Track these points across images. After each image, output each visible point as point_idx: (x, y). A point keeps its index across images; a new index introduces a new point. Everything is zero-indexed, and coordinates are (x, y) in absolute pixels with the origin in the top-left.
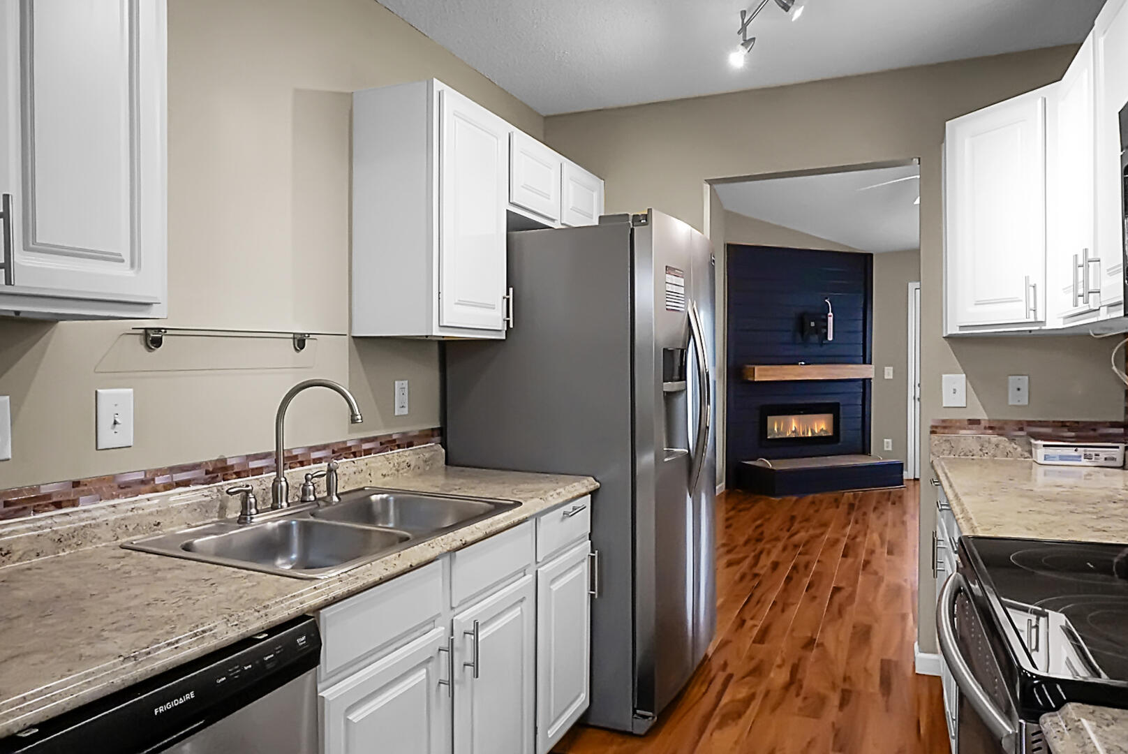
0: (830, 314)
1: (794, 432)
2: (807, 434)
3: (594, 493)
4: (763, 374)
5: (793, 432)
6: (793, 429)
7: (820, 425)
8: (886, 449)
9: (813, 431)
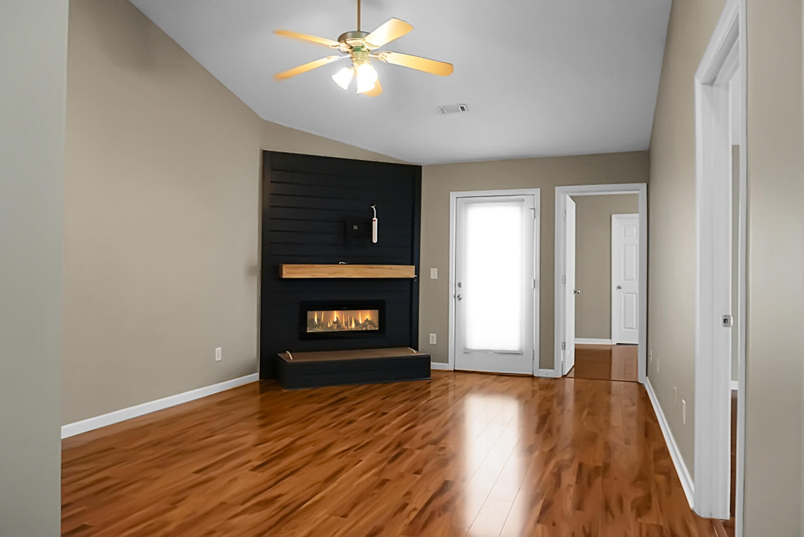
0: (375, 219)
1: (337, 322)
2: (351, 325)
4: (290, 272)
5: (334, 323)
6: (335, 320)
7: (365, 318)
8: (431, 343)
9: (357, 323)
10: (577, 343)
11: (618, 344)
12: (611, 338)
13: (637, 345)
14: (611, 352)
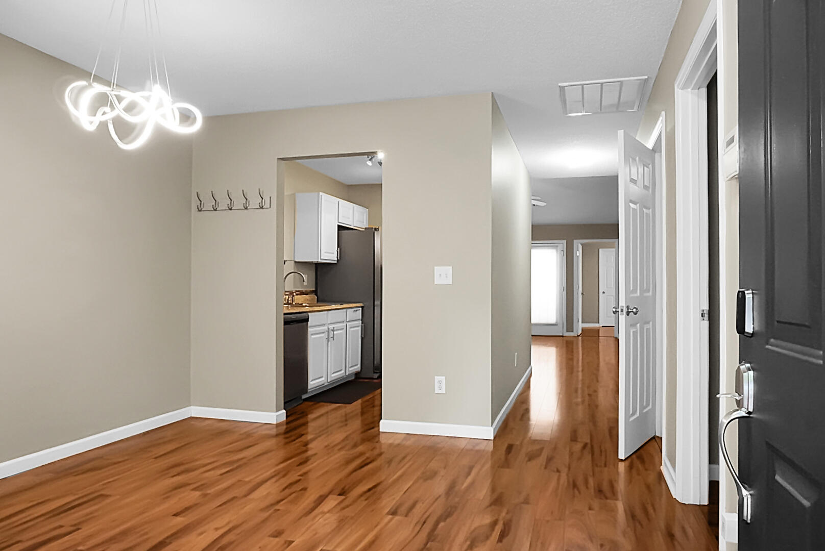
3: (362, 307)
10: (583, 326)
11: (603, 326)
12: (599, 323)
13: (613, 326)
14: (599, 330)
